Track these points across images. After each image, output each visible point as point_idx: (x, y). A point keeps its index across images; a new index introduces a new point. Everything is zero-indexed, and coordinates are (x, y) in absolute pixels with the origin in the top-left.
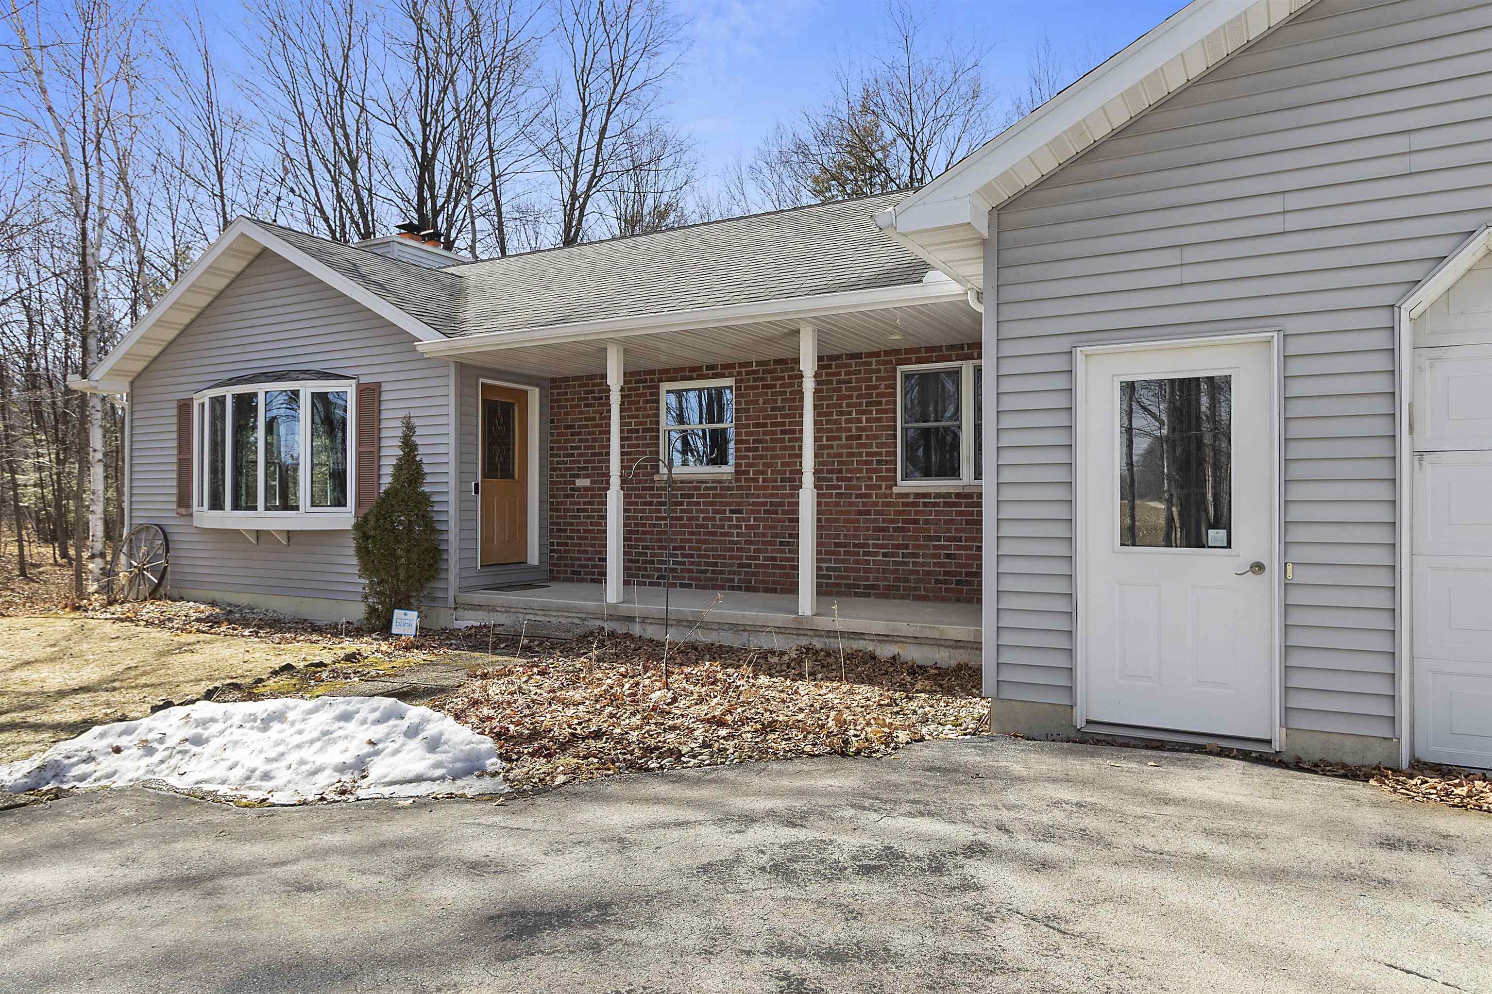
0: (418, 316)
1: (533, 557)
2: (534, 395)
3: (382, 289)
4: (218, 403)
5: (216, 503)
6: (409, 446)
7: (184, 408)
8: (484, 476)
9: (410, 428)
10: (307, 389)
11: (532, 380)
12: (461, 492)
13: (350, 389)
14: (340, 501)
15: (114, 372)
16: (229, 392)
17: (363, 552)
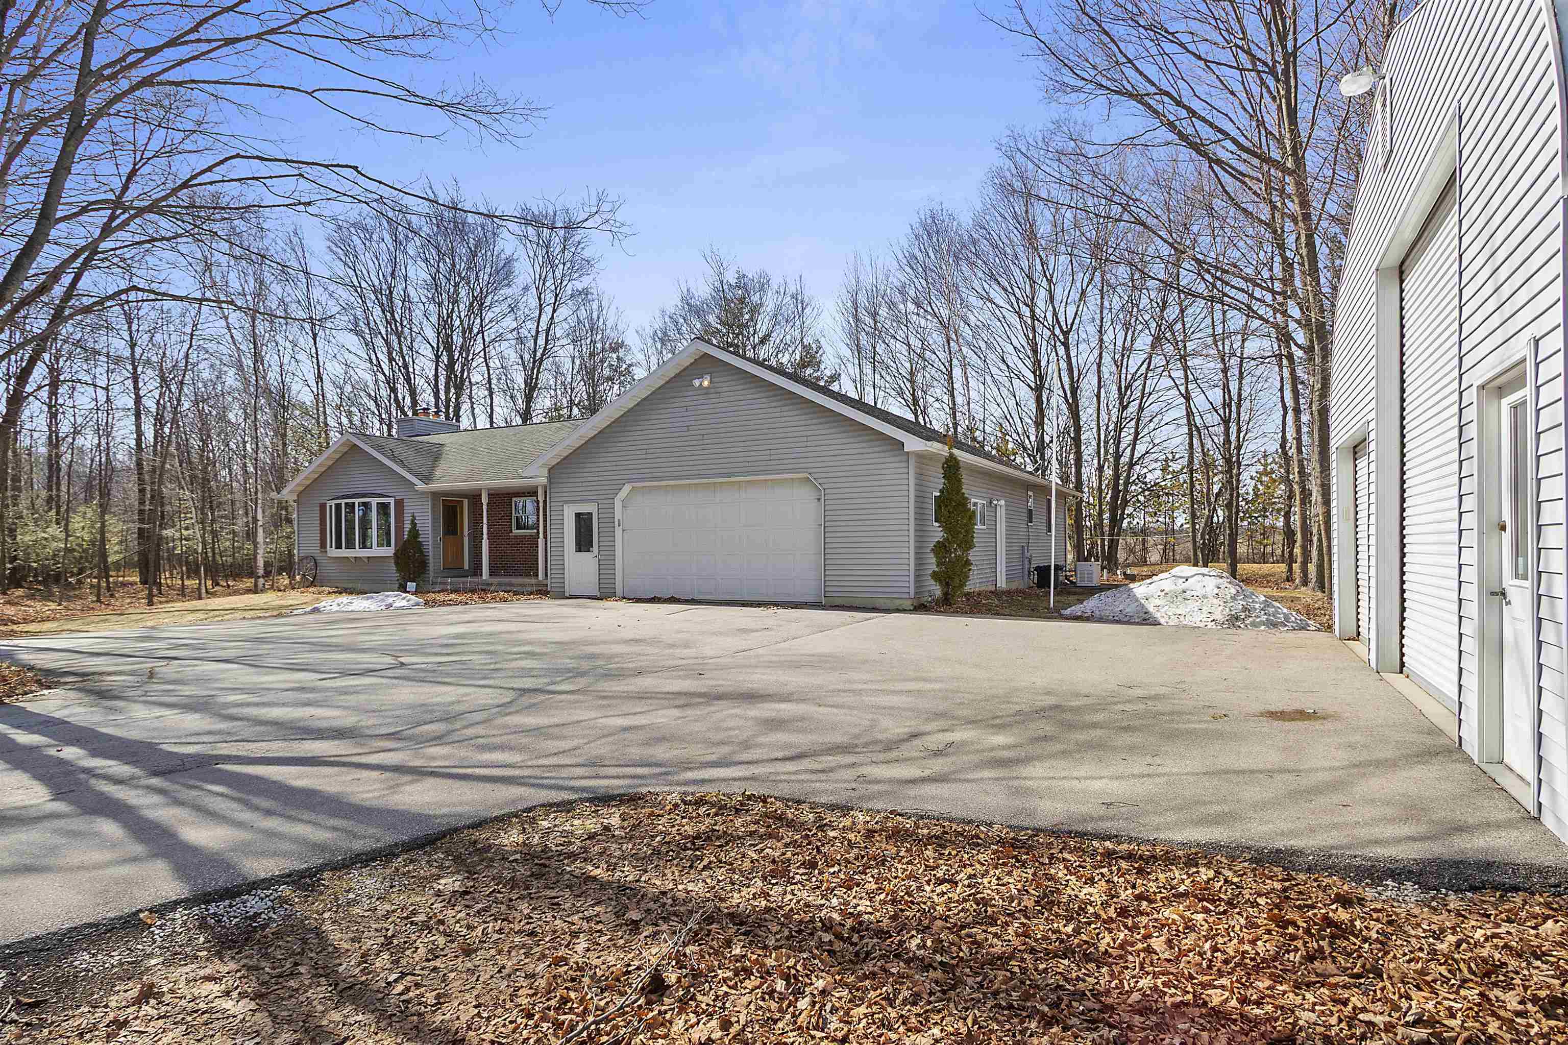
0: (416, 476)
1: (466, 567)
2: (466, 502)
3: (401, 463)
4: (338, 506)
5: (339, 546)
6: (414, 524)
7: (323, 507)
8: (444, 534)
9: (414, 518)
10: (374, 501)
11: (466, 496)
12: (434, 541)
13: (392, 501)
14: (389, 545)
15: (291, 492)
16: (343, 502)
17: (397, 563)
